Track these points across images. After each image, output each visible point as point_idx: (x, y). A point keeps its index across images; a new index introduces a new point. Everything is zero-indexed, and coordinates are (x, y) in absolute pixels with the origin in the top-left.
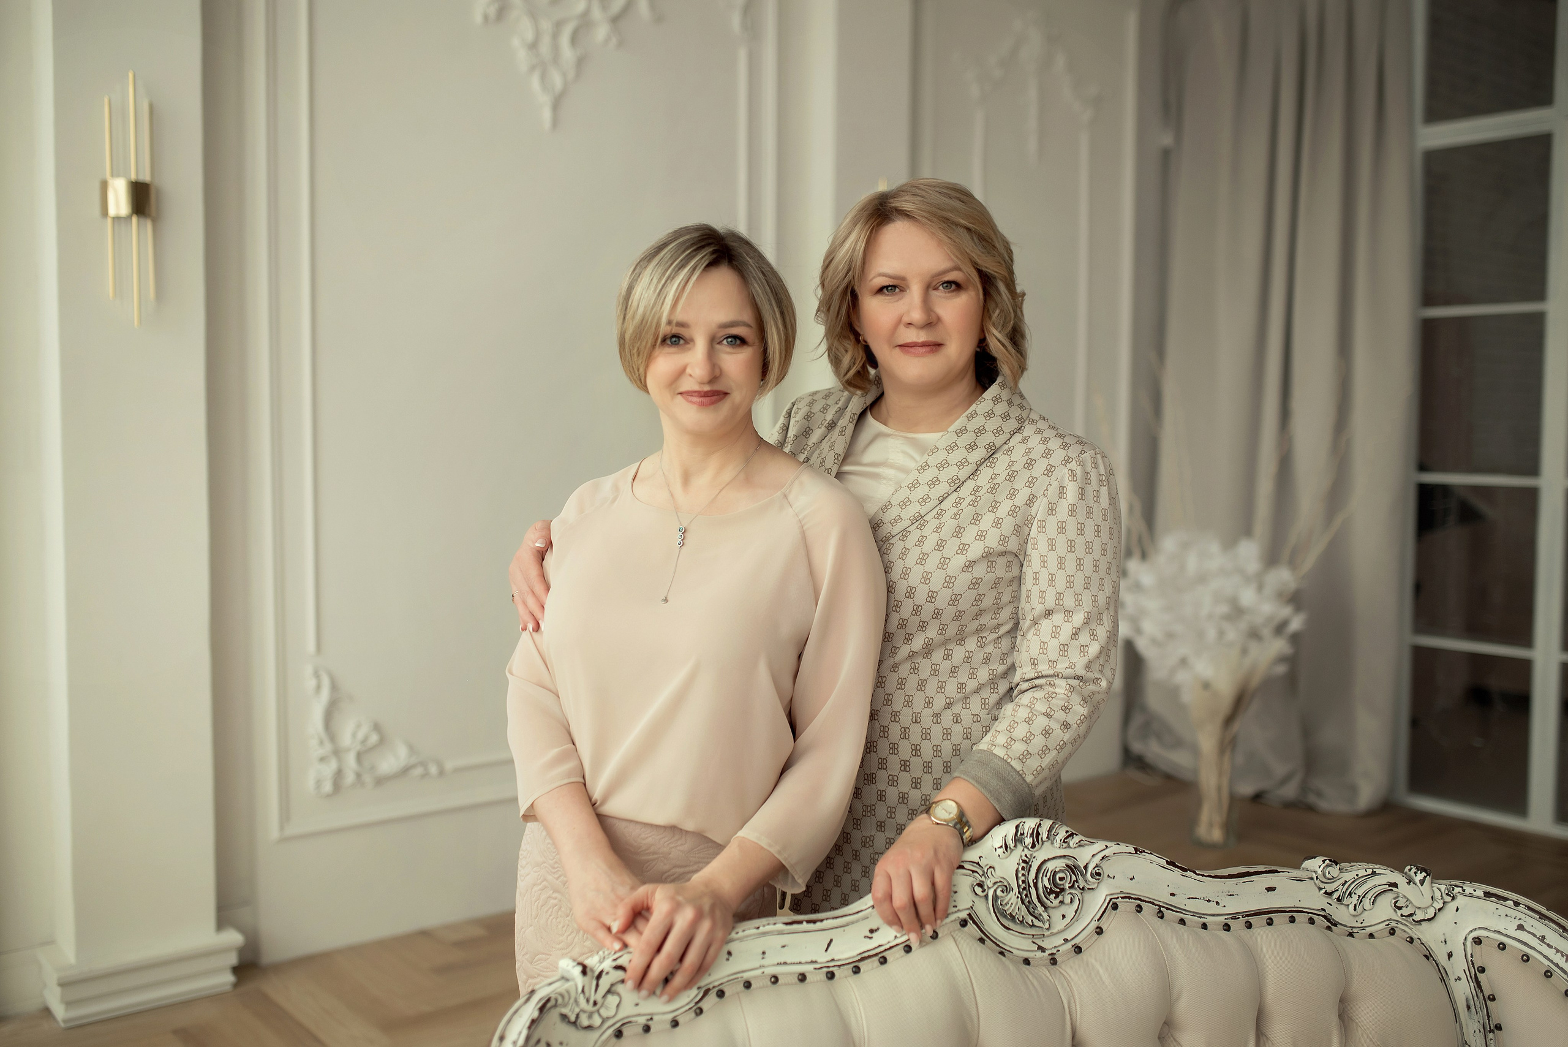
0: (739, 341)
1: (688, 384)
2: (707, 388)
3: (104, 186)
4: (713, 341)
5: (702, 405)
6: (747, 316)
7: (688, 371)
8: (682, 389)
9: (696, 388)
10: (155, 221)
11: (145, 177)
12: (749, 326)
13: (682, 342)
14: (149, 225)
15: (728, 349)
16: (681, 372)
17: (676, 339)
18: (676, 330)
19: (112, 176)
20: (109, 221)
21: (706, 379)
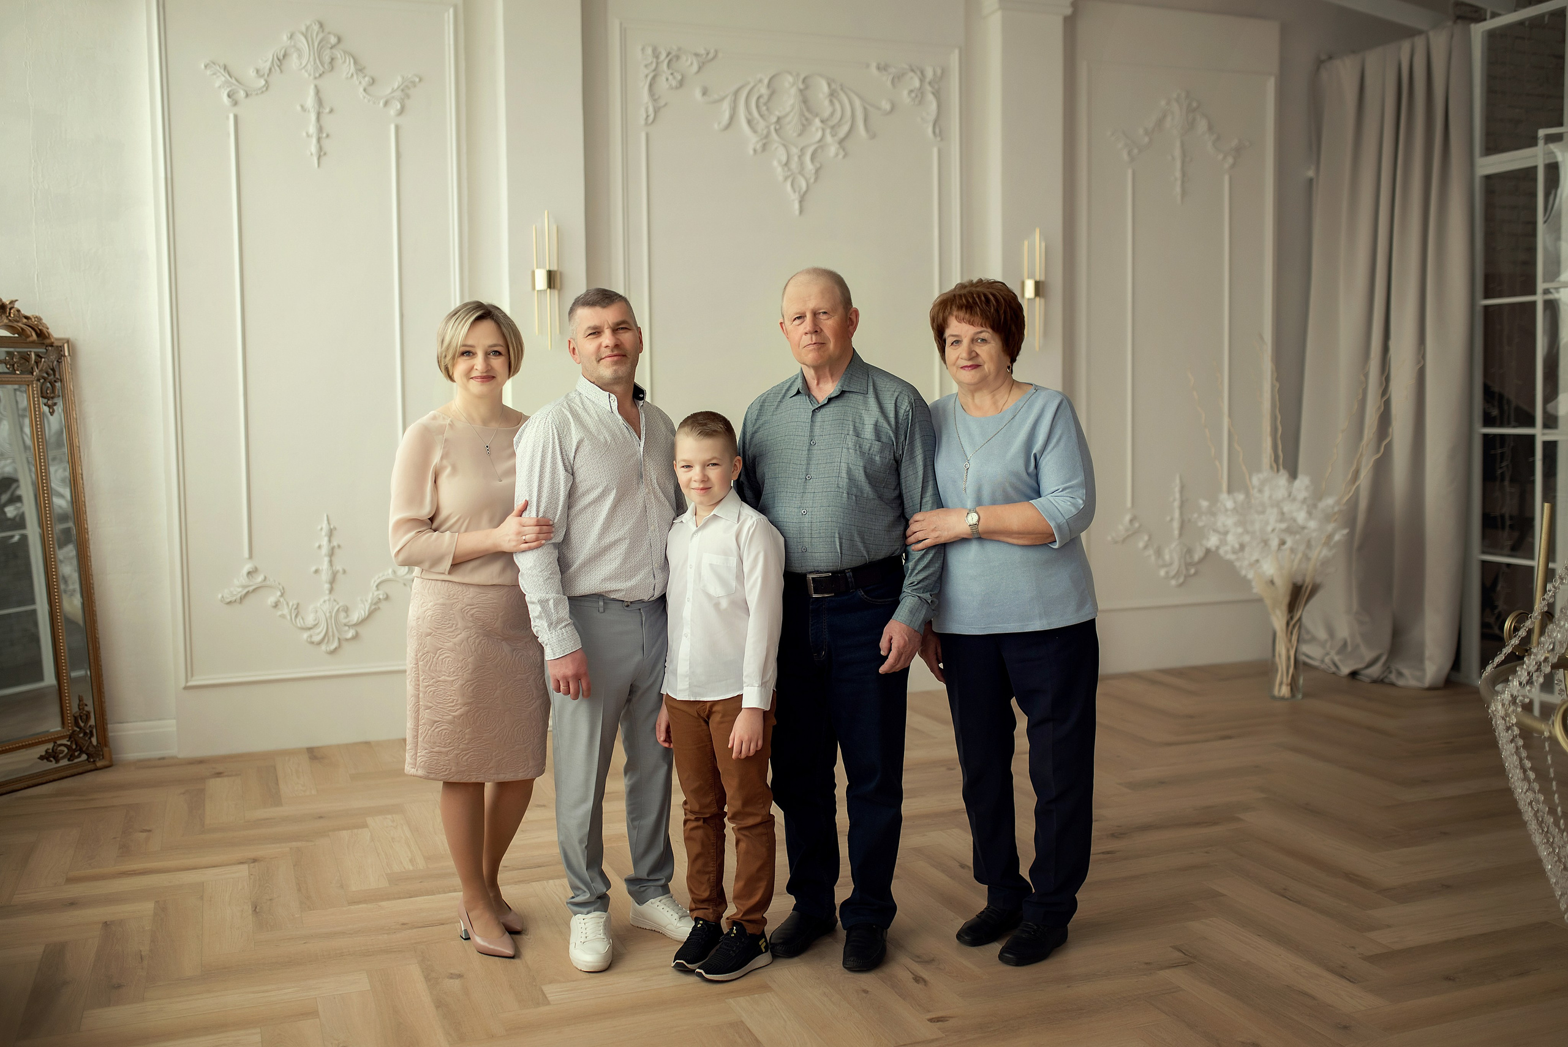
0: (498, 353)
1: (475, 374)
2: (485, 374)
3: (533, 273)
4: (487, 354)
5: (483, 382)
6: (501, 342)
7: (475, 367)
8: (472, 376)
9: (480, 375)
10: (560, 291)
11: (554, 268)
12: (502, 346)
13: (471, 354)
14: (556, 292)
15: (493, 357)
16: (472, 369)
17: (468, 353)
18: (468, 349)
19: (537, 268)
20: (536, 292)
21: (485, 371)
